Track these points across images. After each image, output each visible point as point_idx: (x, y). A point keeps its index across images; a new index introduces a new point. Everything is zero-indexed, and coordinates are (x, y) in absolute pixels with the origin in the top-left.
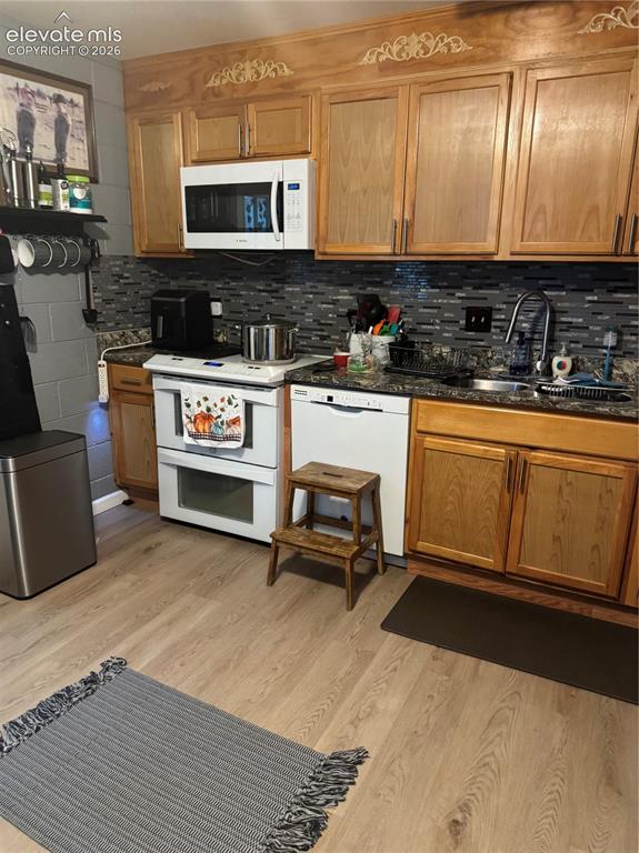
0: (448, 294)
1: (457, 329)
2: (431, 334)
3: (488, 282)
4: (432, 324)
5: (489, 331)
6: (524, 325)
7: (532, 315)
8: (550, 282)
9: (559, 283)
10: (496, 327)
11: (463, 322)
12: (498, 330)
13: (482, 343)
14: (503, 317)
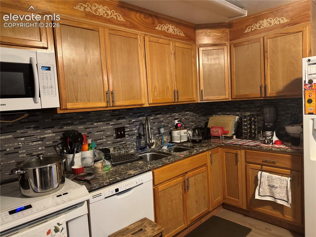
0: (107, 124)
1: (113, 139)
2: (102, 144)
3: (121, 116)
4: (102, 139)
5: (125, 137)
6: (136, 131)
7: (137, 127)
8: (140, 114)
9: (143, 114)
10: (127, 134)
11: (115, 135)
12: (128, 135)
13: (123, 142)
14: (128, 130)
